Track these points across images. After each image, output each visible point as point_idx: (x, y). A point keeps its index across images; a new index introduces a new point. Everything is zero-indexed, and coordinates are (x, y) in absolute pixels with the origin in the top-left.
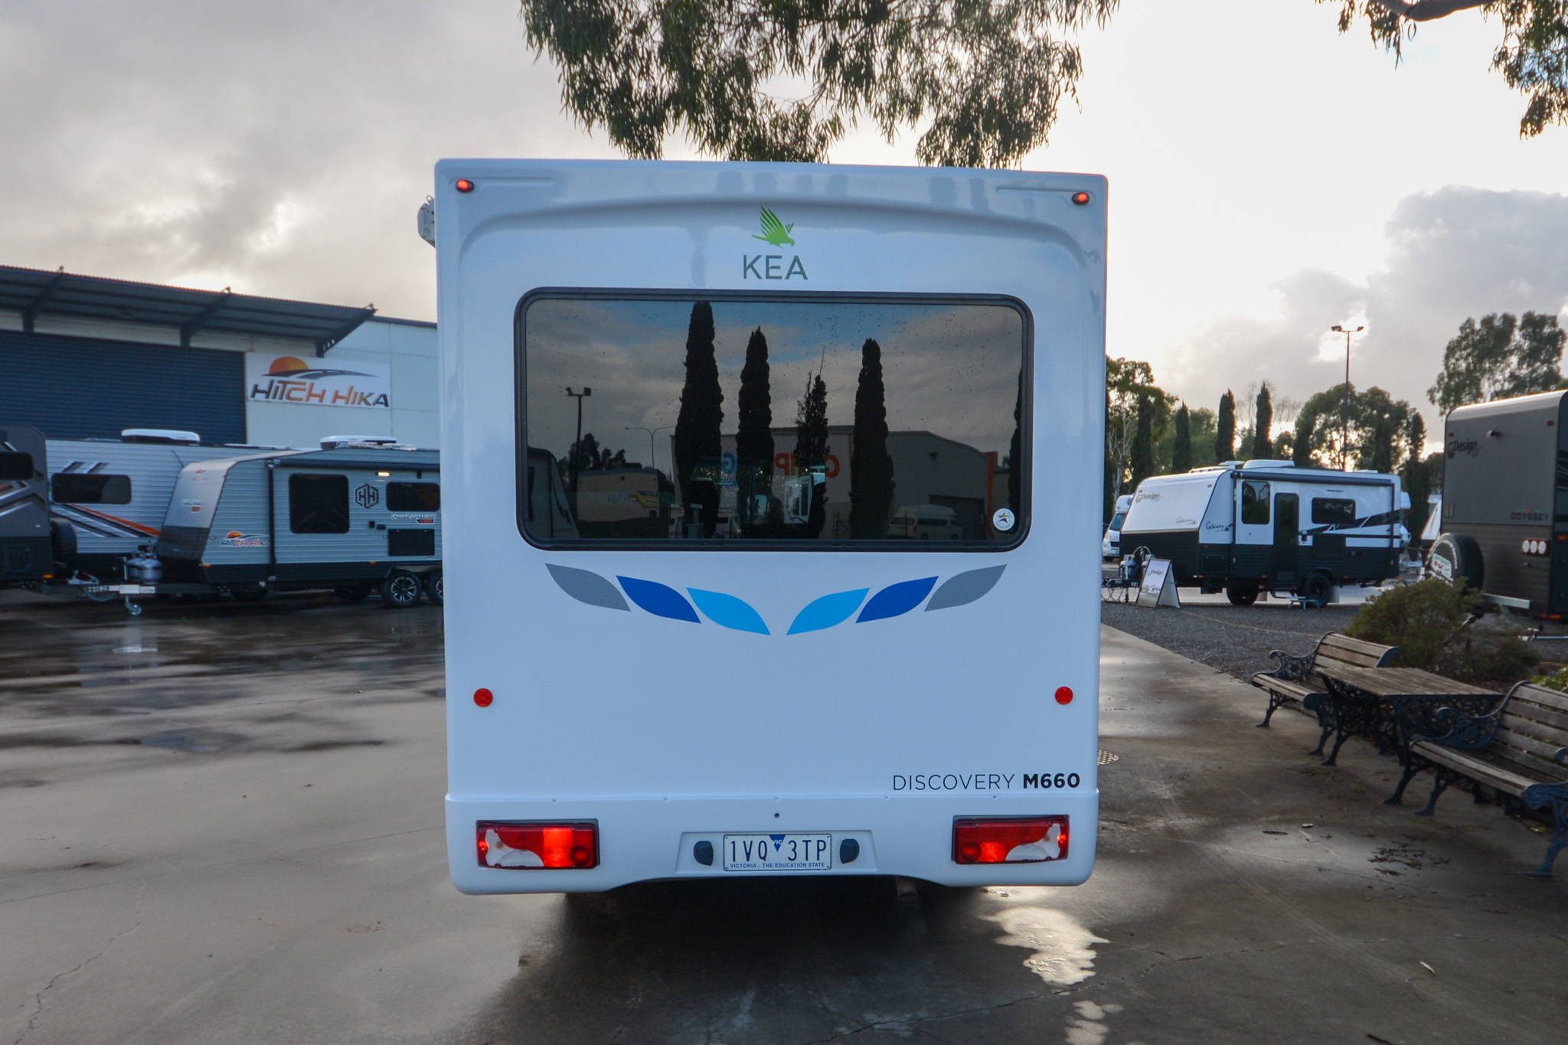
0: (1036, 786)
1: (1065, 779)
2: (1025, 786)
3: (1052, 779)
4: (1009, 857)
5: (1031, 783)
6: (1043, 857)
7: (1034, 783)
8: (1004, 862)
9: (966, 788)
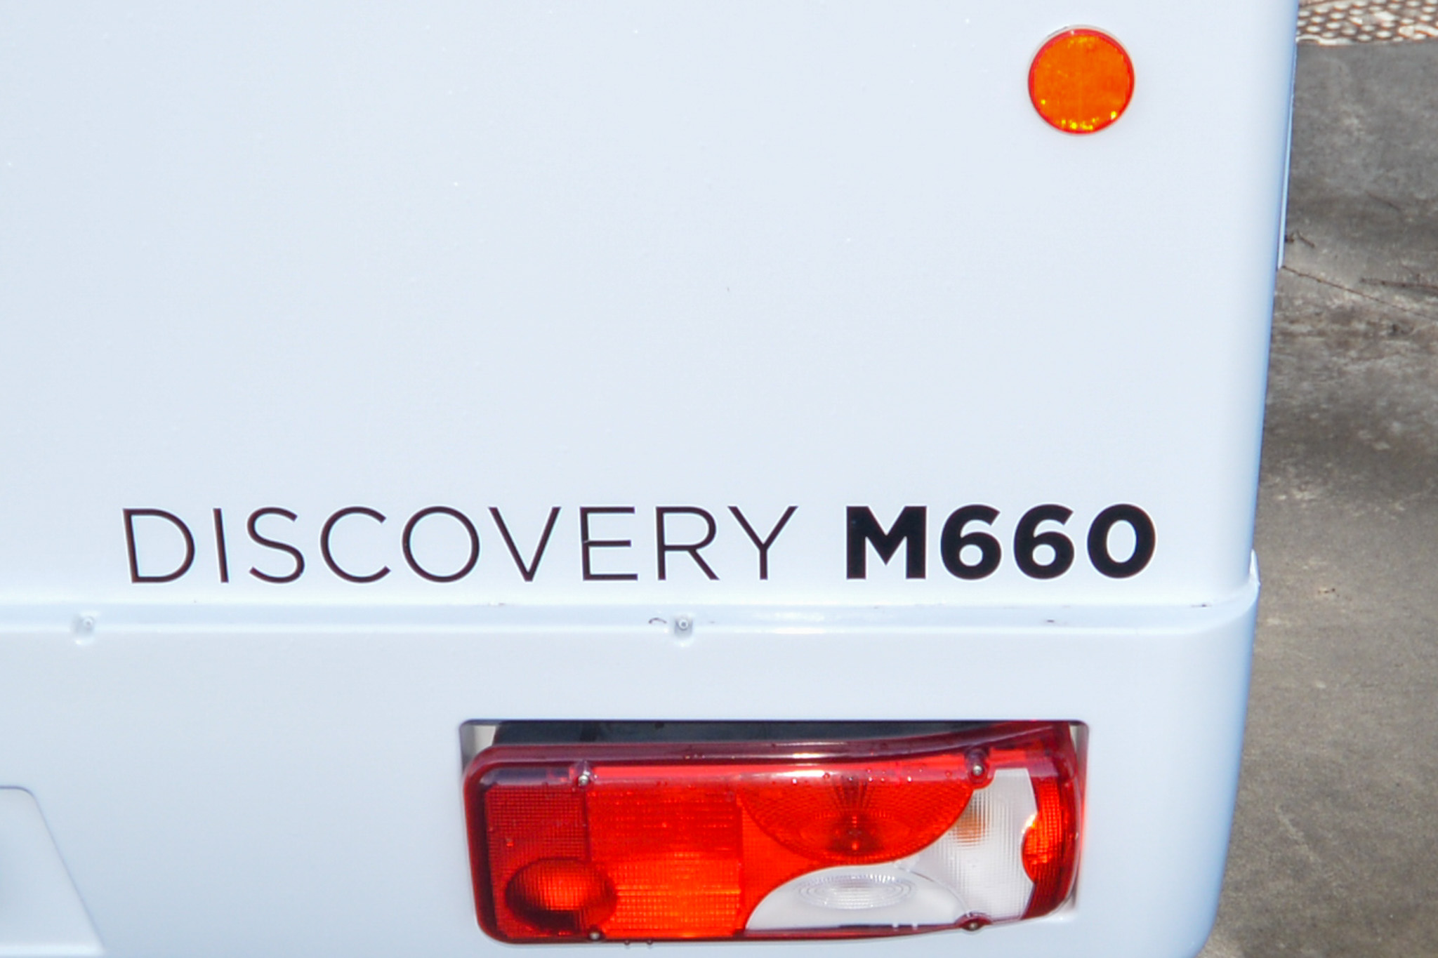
0: (916, 568)
1: (1077, 531)
2: (856, 568)
3: (1004, 532)
4: (763, 917)
5: (886, 553)
6: (948, 912)
7: (902, 549)
8: (740, 934)
9: (529, 575)
